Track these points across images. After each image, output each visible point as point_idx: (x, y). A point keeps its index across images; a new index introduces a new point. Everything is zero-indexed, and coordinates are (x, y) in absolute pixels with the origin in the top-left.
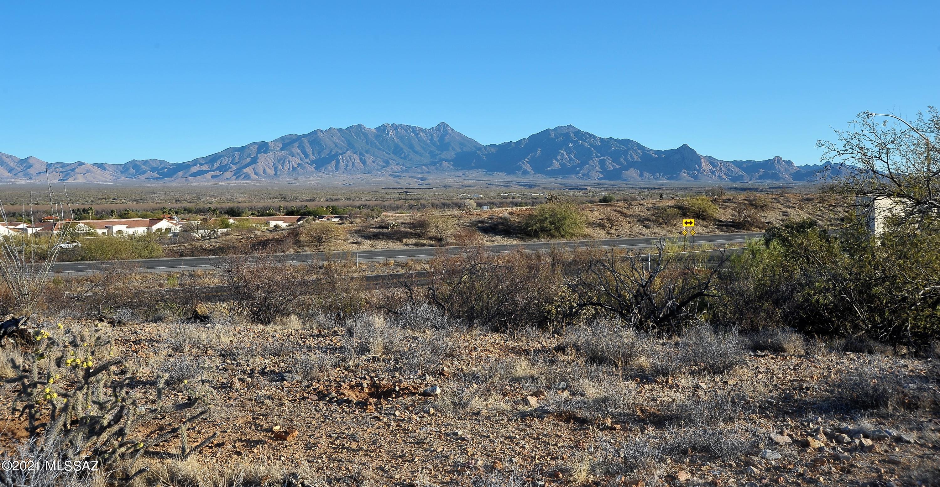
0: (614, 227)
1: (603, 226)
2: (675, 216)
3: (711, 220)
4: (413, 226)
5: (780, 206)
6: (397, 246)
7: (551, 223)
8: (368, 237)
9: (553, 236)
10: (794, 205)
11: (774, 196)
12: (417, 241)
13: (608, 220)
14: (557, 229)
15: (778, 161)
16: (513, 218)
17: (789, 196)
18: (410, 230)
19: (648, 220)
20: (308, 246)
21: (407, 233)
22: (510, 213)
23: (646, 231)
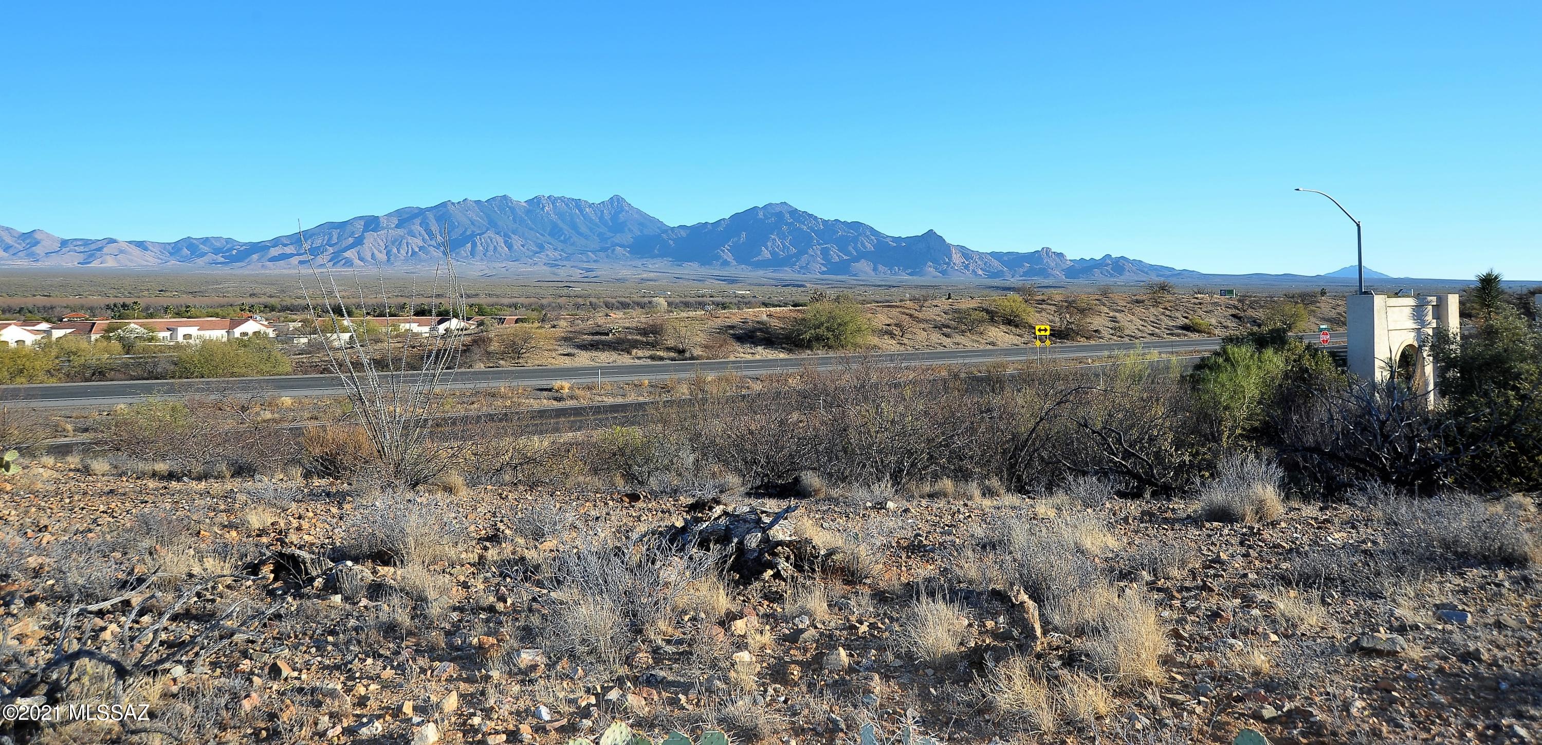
0: (906, 335)
1: (892, 335)
2: (981, 321)
3: (1025, 327)
4: (644, 332)
5: (1106, 310)
6: (625, 360)
7: (828, 329)
8: (584, 347)
9: (830, 347)
10: (1123, 309)
11: (1097, 297)
12: (651, 353)
13: (896, 325)
14: (837, 337)
16: (775, 323)
17: (1115, 297)
18: (638, 337)
19: (948, 327)
20: (502, 359)
21: (636, 341)
22: (770, 316)
23: (946, 341)
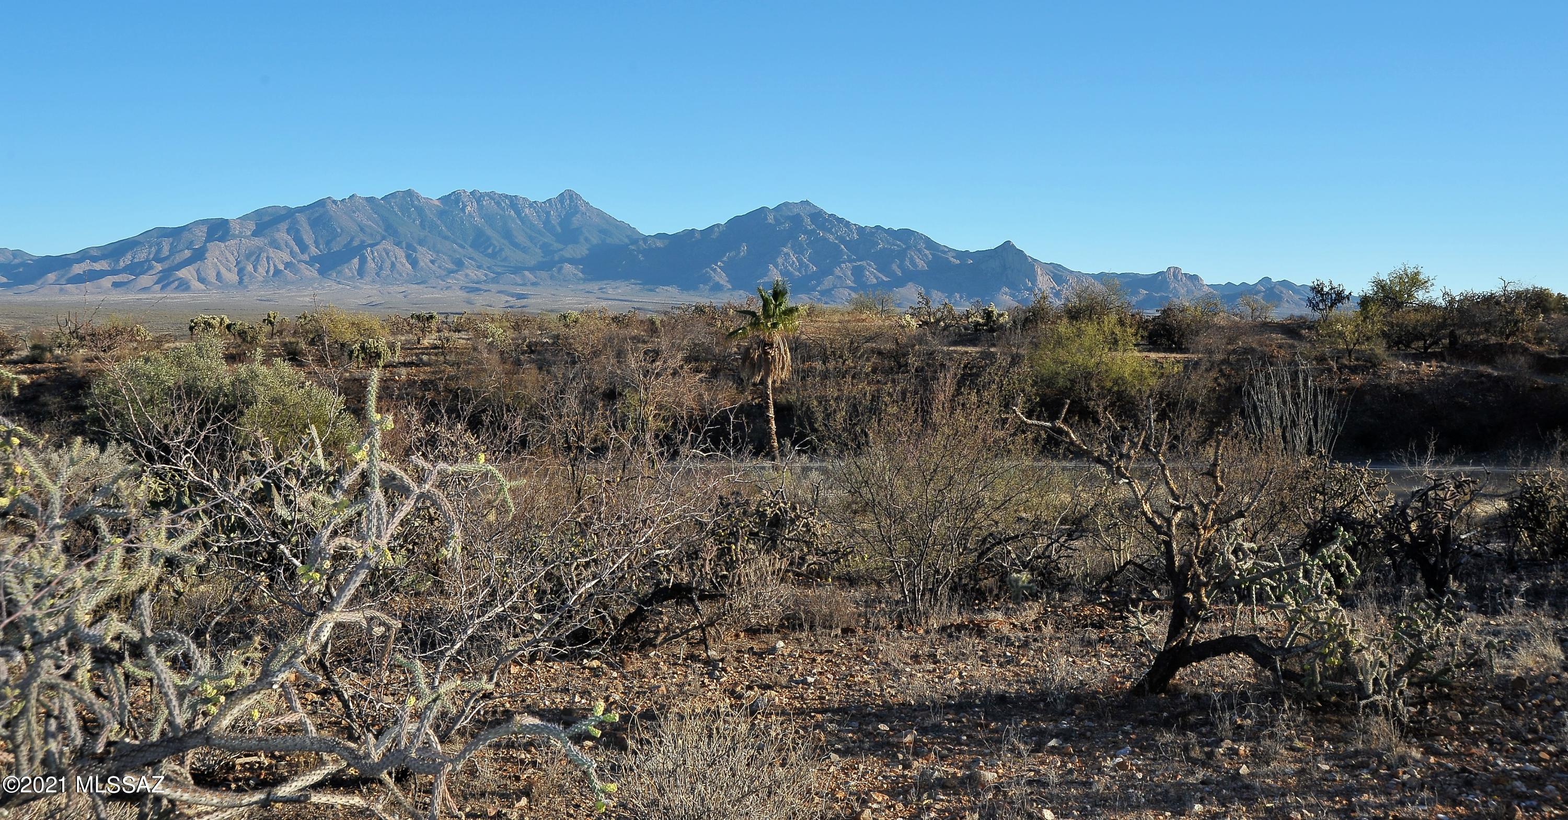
15: (1175, 276)
